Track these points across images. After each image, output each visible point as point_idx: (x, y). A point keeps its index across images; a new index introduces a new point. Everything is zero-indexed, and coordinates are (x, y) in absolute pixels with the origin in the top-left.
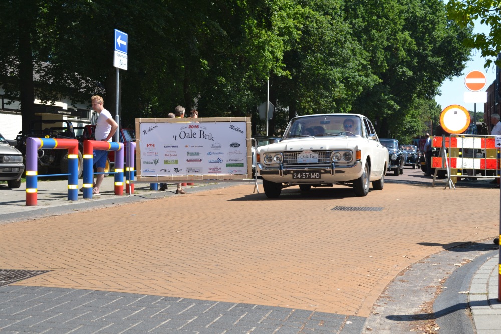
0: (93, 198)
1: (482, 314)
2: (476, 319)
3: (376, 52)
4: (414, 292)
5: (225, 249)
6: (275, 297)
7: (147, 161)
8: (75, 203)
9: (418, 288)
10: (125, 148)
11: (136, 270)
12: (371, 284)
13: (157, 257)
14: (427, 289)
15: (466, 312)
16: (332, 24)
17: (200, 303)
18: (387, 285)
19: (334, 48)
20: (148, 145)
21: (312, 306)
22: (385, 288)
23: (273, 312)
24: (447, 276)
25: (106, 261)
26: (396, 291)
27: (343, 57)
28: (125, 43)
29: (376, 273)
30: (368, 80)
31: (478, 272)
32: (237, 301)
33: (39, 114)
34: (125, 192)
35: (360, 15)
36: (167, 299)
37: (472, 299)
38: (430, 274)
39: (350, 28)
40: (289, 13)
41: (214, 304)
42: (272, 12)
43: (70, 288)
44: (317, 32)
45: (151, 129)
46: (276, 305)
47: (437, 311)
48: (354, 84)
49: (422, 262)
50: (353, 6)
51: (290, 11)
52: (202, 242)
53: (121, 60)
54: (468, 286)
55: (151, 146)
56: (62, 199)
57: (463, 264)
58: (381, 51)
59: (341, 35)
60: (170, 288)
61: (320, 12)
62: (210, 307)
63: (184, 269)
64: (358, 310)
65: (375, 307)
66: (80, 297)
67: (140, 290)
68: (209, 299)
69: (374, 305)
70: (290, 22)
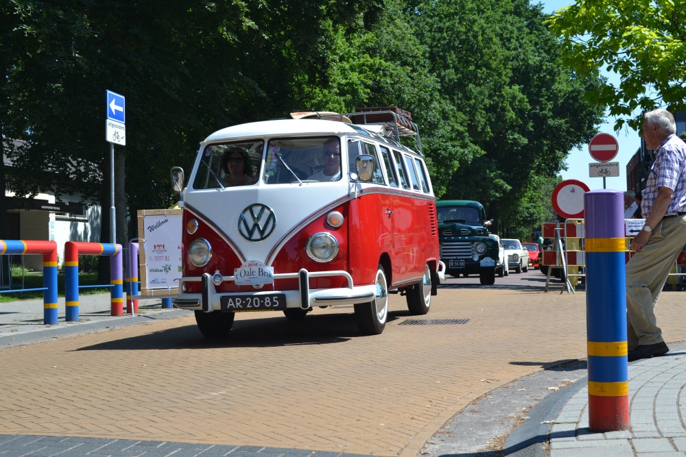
0: (80, 321)
1: (562, 447)
2: (553, 454)
3: (475, 114)
4: (485, 425)
5: (240, 379)
6: (293, 436)
7: (155, 268)
8: (54, 327)
9: (492, 419)
10: (124, 251)
11: (110, 408)
12: (429, 417)
13: (143, 391)
14: (502, 421)
15: (544, 446)
16: (412, 78)
17: (188, 447)
18: (450, 417)
19: (416, 110)
20: (155, 247)
21: (340, 446)
22: (448, 421)
23: (285, 456)
24: (533, 404)
25: (73, 399)
26: (461, 424)
27: (429, 122)
28: (121, 109)
29: (441, 402)
30: (464, 152)
31: (574, 396)
32: (239, 443)
33: (17, 210)
34: (126, 311)
35: (451, 65)
36: (144, 444)
37: (556, 429)
38: (513, 401)
39: (437, 82)
40: (354, 65)
41: (206, 448)
42: (328, 64)
43: (14, 434)
44: (393, 88)
45: (159, 224)
46: (291, 447)
47: (508, 447)
48: (446, 158)
49: (505, 387)
50: (441, 54)
51: (355, 63)
52: (210, 371)
53: (116, 133)
54: (557, 413)
55: (159, 247)
56: (37, 323)
57: (560, 387)
58: (481, 113)
59: (425, 92)
60: (151, 430)
61: (395, 62)
62: (200, 451)
63: (178, 405)
64: (402, 449)
65: (427, 446)
66: (25, 445)
67: (110, 433)
68: (201, 442)
69: (427, 442)
70: (354, 77)
